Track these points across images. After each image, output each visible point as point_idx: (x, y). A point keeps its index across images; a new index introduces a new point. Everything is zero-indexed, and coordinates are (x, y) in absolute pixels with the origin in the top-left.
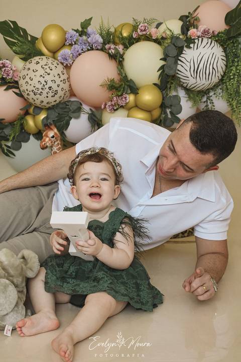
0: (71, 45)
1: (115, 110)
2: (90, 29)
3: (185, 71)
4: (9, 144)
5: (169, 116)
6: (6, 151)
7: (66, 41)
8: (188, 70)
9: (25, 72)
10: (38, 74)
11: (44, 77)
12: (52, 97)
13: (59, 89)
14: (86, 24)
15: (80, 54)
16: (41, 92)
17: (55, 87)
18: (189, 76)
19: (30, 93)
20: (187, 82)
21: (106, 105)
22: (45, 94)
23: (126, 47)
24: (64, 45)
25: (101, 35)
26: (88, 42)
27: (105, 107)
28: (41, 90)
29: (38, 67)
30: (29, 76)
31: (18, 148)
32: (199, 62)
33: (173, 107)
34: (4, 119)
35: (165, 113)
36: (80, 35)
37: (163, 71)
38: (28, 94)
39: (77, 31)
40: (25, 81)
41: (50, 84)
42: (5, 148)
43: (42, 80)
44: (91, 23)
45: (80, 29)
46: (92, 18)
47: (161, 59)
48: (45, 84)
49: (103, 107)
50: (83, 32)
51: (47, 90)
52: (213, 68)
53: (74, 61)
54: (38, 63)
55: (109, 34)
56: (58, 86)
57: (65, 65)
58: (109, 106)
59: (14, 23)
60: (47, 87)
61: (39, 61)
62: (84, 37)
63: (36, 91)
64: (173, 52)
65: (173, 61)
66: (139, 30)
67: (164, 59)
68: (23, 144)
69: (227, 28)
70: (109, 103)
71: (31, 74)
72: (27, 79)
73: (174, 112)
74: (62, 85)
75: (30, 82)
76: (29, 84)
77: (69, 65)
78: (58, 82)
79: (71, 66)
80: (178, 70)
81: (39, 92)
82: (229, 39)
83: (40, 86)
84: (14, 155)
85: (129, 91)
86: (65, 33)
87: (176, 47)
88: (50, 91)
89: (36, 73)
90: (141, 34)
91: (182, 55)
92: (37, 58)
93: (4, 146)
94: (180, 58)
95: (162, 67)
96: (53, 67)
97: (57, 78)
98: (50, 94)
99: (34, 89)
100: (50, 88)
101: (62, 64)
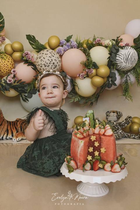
0: (63, 46)
1: (84, 78)
2: (71, 40)
3: (121, 60)
4: (26, 95)
5: (111, 83)
6: (24, 99)
7: (60, 43)
8: (123, 58)
9: (41, 55)
10: (48, 56)
11: (51, 57)
12: (54, 68)
13: (57, 65)
14: (70, 37)
15: (67, 50)
16: (49, 65)
17: (56, 64)
18: (123, 62)
19: (42, 66)
20: (121, 65)
21: (79, 75)
22: (50, 67)
24: (59, 46)
25: (77, 42)
26: (71, 46)
27: (79, 76)
28: (49, 64)
29: (48, 52)
30: (43, 57)
31: (31, 97)
32: (128, 55)
33: (112, 78)
34: (25, 82)
35: (109, 81)
36: (67, 42)
37: (110, 60)
38: (41, 66)
39: (65, 40)
40: (41, 59)
41: (54, 61)
42: (24, 97)
43: (50, 59)
44: (72, 37)
46: (72, 35)
47: (109, 54)
48: (51, 61)
49: (78, 75)
50: (68, 40)
51: (52, 64)
52: (135, 59)
53: (64, 53)
54: (47, 51)
55: (80, 43)
56: (57, 63)
57: (59, 54)
58: (82, 75)
59: (33, 36)
60: (52, 62)
61: (48, 50)
62: (69, 43)
63: (46, 65)
64: (114, 51)
65: (115, 55)
66: (96, 41)
67: (110, 54)
68: (33, 95)
70: (82, 74)
71: (44, 56)
72: (42, 58)
73: (113, 80)
74: (59, 63)
75: (43, 60)
76: (43, 61)
77: (61, 55)
78: (57, 61)
79: (62, 55)
80: (117, 59)
81: (48, 65)
82: (138, 48)
83: (49, 62)
84: (28, 101)
85: (94, 68)
86: (60, 40)
87: (115, 49)
88: (53, 65)
89: (47, 55)
91: (119, 52)
92: (47, 50)
93: (23, 96)
94: (118, 54)
95: (109, 58)
96: (55, 54)
97: (57, 59)
98: (53, 67)
99: (45, 63)
100: (54, 63)
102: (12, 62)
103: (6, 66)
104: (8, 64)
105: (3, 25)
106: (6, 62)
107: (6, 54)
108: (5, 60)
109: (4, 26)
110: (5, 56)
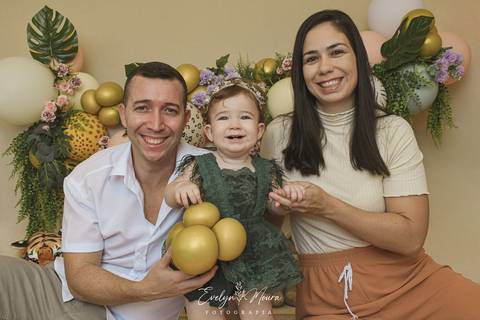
0: (206, 85)
2: (227, 67)
7: (200, 81)
13: (194, 136)
14: (222, 62)
17: (189, 133)
23: (269, 85)
24: (198, 85)
25: (239, 72)
36: (216, 74)
39: (212, 70)
44: (228, 60)
45: (216, 68)
46: (228, 56)
50: (219, 70)
55: (248, 71)
56: (193, 131)
57: (199, 107)
62: (221, 76)
66: (283, 66)
69: (385, 60)
78: (193, 127)
82: (388, 71)
86: (199, 72)
90: (286, 69)
97: (191, 123)
101: (196, 106)
102: (98, 132)
103: (86, 142)
104: (91, 137)
105: (75, 45)
106: (86, 135)
107: (85, 115)
108: (83, 130)
109: (77, 47)
110: (83, 120)
